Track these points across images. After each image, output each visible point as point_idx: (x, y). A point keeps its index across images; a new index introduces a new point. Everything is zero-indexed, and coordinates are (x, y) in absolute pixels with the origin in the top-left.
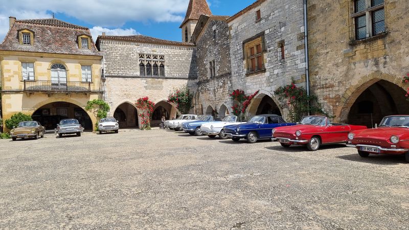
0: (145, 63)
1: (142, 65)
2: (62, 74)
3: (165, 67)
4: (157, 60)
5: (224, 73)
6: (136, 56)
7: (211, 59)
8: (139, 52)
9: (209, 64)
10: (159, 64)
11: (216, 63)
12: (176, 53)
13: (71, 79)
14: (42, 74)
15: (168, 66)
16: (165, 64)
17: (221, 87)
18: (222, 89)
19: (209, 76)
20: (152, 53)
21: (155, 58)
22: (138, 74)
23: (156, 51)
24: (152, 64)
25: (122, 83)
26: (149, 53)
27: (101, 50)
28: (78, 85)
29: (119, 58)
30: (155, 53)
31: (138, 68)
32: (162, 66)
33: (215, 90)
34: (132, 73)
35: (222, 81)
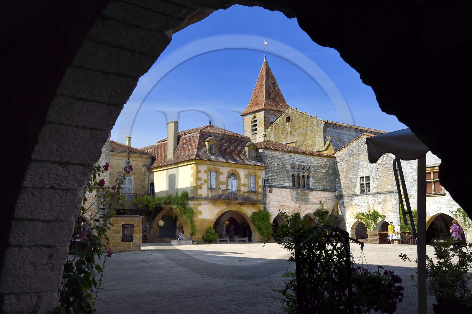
0: (296, 174)
1: (293, 176)
2: (235, 182)
3: (311, 179)
4: (305, 171)
5: (385, 190)
6: (289, 167)
7: (364, 175)
8: (291, 163)
9: (359, 179)
10: (306, 175)
11: (371, 180)
12: (319, 165)
13: (243, 189)
14: (222, 183)
15: (313, 178)
16: (310, 175)
17: (379, 203)
18: (382, 205)
19: (358, 190)
20: (301, 164)
21: (303, 169)
22: (291, 184)
23: (304, 162)
24: (301, 174)
25: (278, 194)
26: (299, 163)
27: (263, 160)
28: (246, 194)
29: (276, 168)
30: (303, 164)
31: (290, 179)
32: (308, 177)
33: (369, 205)
34: (286, 184)
35: (382, 198)
